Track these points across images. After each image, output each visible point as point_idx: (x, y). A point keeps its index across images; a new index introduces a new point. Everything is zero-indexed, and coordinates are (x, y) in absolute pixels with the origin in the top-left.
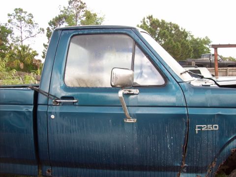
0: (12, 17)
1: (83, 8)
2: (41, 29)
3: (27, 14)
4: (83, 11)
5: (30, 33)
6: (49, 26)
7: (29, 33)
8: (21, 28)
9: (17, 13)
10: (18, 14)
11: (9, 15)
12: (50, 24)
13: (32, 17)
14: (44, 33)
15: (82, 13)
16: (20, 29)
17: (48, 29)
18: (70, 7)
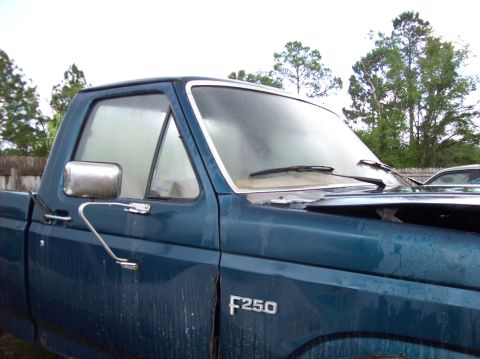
0: (282, 59)
1: (423, 33)
2: (335, 80)
3: (310, 52)
4: (423, 40)
5: (317, 87)
6: (353, 73)
7: (313, 89)
8: (298, 79)
9: (290, 50)
10: (294, 53)
11: (277, 56)
12: (355, 69)
13: (320, 57)
14: (341, 87)
15: (421, 45)
16: (296, 81)
17: (353, 79)
18: (397, 32)
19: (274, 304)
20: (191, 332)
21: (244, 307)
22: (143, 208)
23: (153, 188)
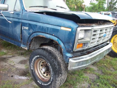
19: (28, 28)
20: (18, 33)
21: (24, 28)
22: (13, 13)
23: (15, 9)
